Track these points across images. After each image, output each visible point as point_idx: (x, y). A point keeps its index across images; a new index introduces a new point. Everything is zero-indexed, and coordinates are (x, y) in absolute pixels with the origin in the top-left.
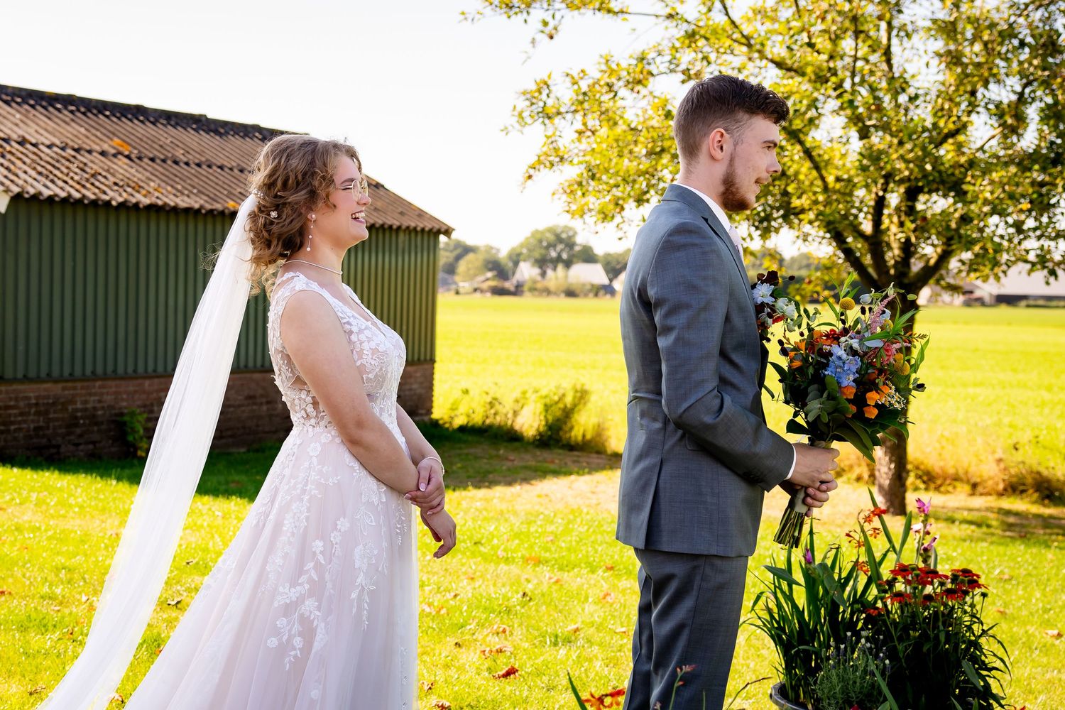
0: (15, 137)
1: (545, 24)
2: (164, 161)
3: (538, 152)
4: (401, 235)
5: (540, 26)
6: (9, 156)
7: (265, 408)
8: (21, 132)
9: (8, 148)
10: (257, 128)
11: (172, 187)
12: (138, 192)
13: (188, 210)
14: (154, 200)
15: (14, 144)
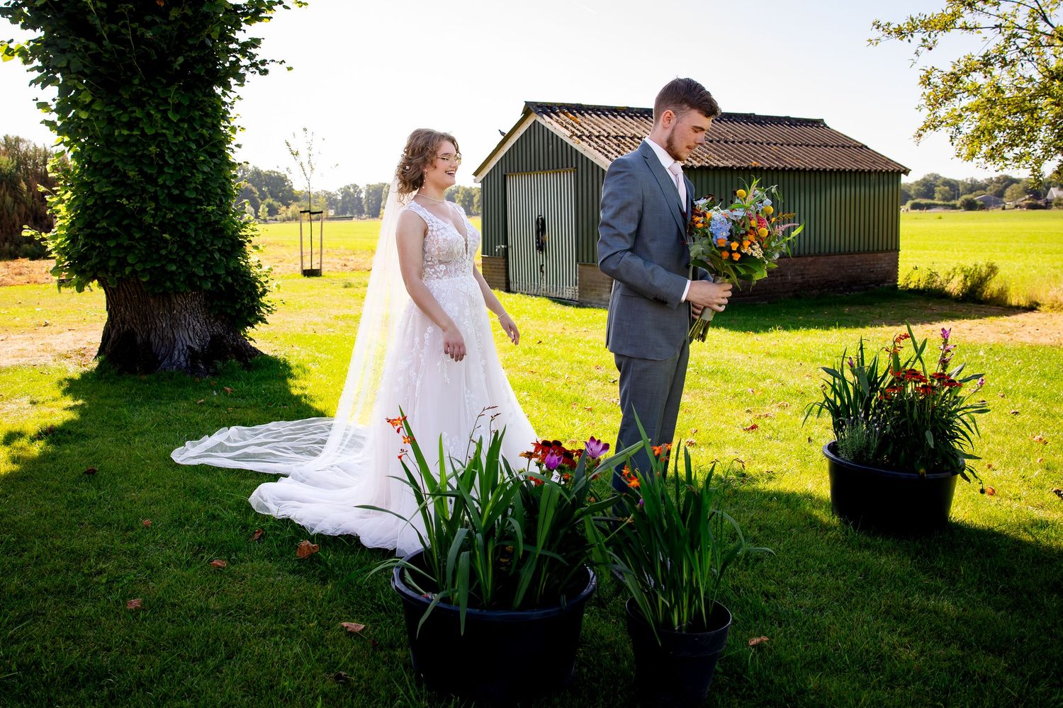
0: (629, 135)
1: (924, 41)
2: (718, 142)
3: (925, 119)
4: (873, 176)
5: (920, 42)
6: (622, 145)
7: (779, 278)
8: (633, 132)
9: (623, 141)
10: (788, 119)
11: (719, 156)
12: (696, 160)
13: (725, 168)
14: (704, 163)
15: (627, 139)
